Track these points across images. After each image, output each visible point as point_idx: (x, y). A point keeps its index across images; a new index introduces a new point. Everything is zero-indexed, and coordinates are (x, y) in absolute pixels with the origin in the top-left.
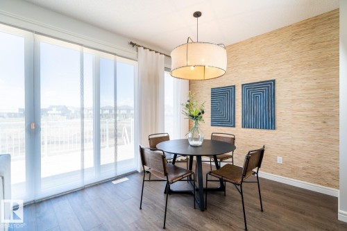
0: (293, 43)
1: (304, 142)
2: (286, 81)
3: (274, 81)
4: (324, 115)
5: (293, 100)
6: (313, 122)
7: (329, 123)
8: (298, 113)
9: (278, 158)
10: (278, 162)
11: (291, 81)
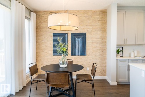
0: (93, 18)
1: (96, 60)
2: (90, 34)
3: (86, 33)
4: (103, 49)
5: (92, 43)
6: (99, 52)
7: (103, 52)
8: (94, 48)
9: (87, 68)
10: (87, 70)
11: (92, 34)
